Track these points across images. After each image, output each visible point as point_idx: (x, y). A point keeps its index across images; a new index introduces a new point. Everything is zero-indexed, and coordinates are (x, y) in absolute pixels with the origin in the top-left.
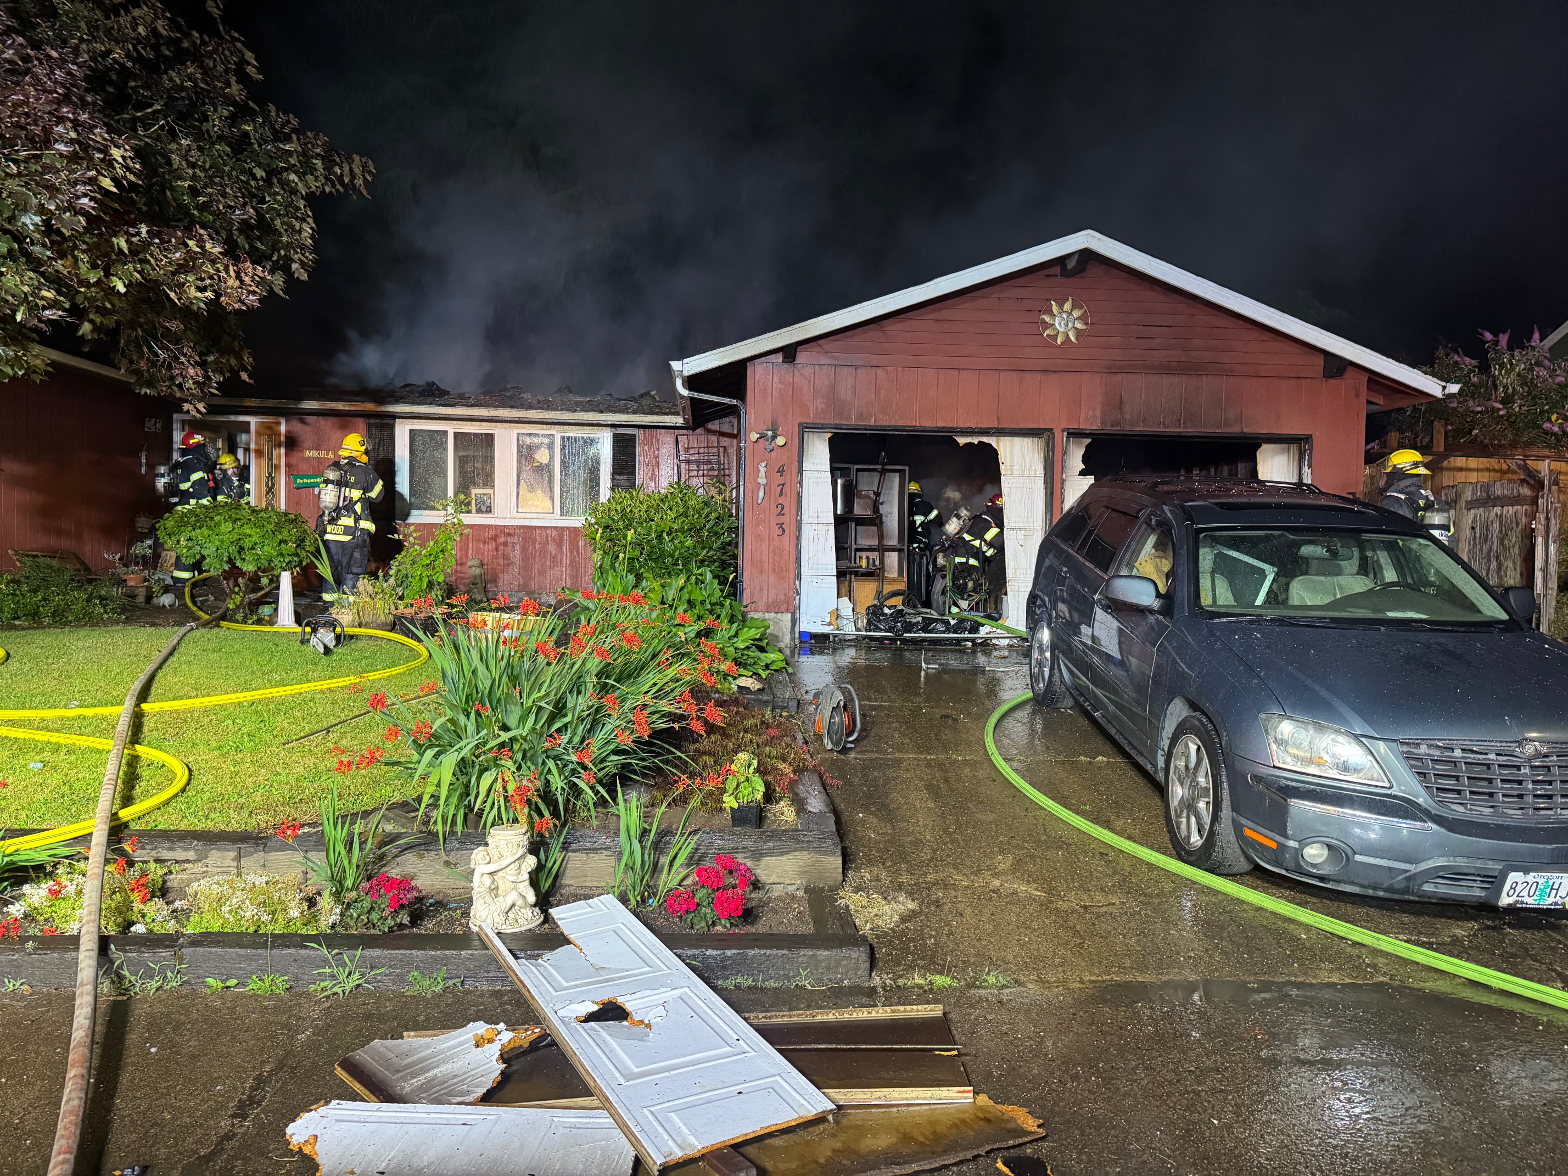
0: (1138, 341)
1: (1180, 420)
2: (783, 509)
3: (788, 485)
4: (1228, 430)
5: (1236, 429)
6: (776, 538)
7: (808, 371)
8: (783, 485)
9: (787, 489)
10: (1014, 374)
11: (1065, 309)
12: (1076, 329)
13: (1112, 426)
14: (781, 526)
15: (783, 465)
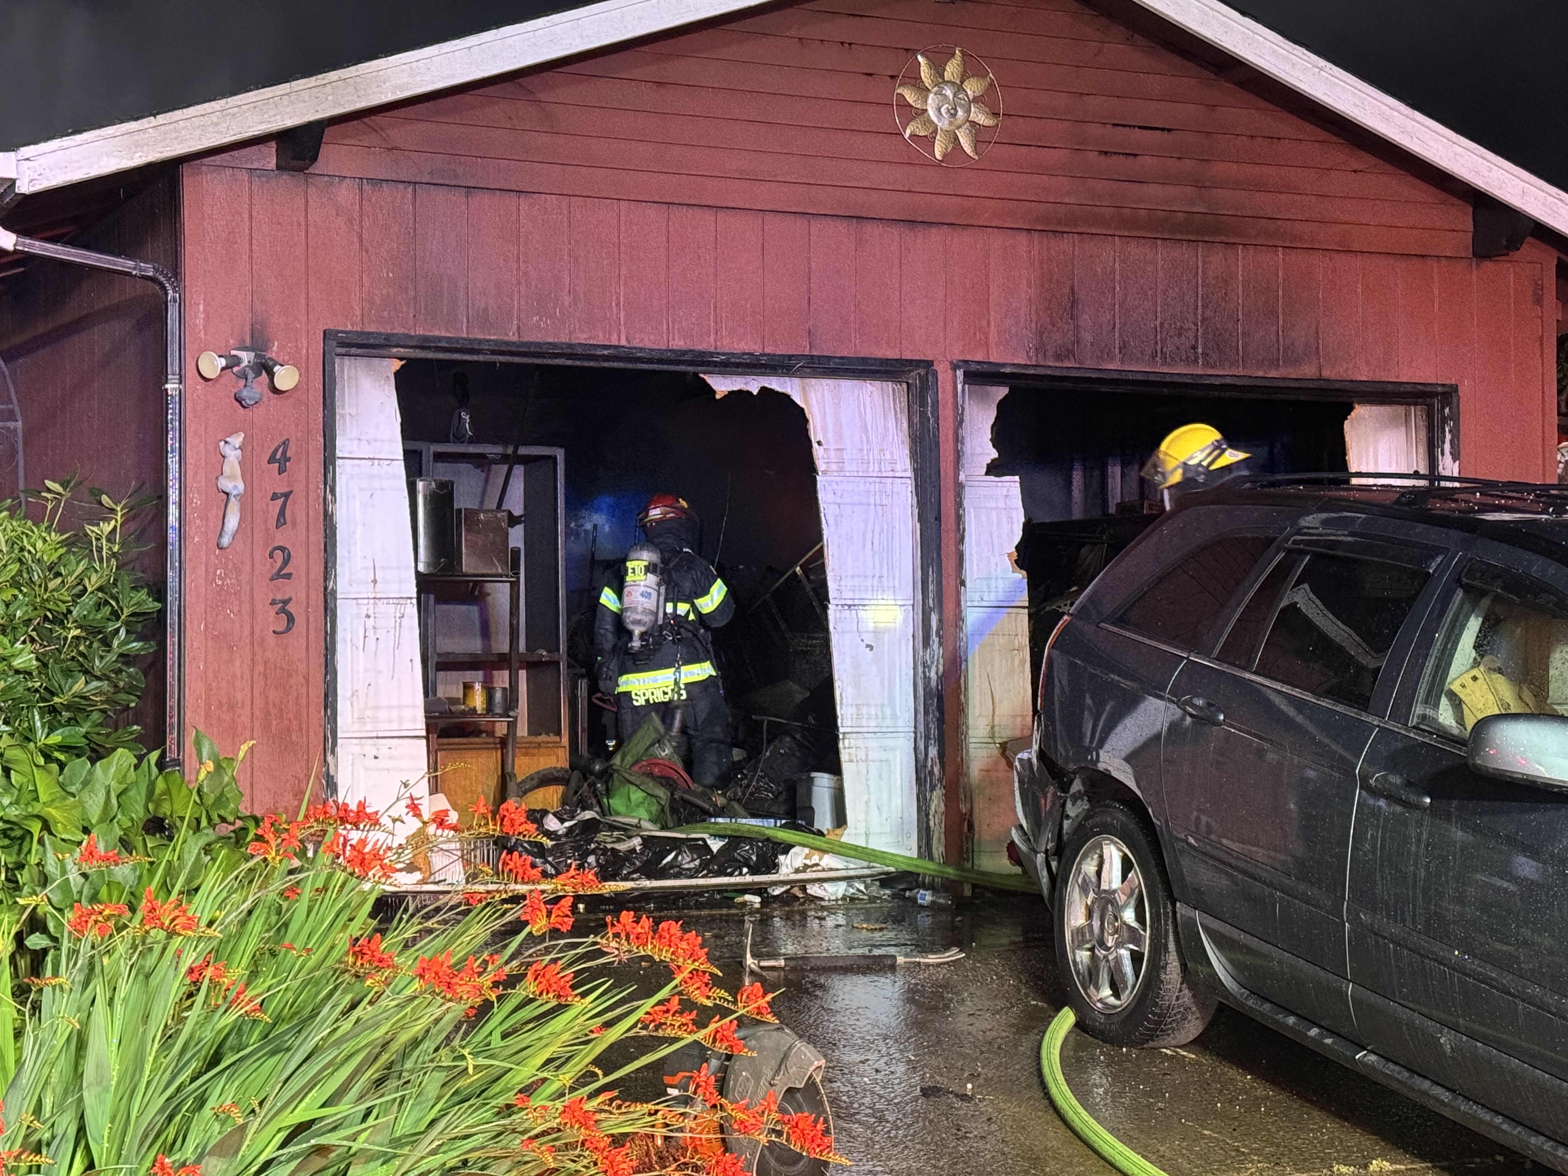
0: (1103, 158)
1: (1194, 348)
2: (286, 562)
3: (298, 497)
4: (1291, 372)
5: (1308, 371)
6: (271, 640)
7: (345, 193)
8: (287, 495)
9: (297, 508)
10: (841, 226)
11: (947, 76)
12: (973, 124)
13: (1058, 357)
14: (283, 607)
15: (285, 443)
